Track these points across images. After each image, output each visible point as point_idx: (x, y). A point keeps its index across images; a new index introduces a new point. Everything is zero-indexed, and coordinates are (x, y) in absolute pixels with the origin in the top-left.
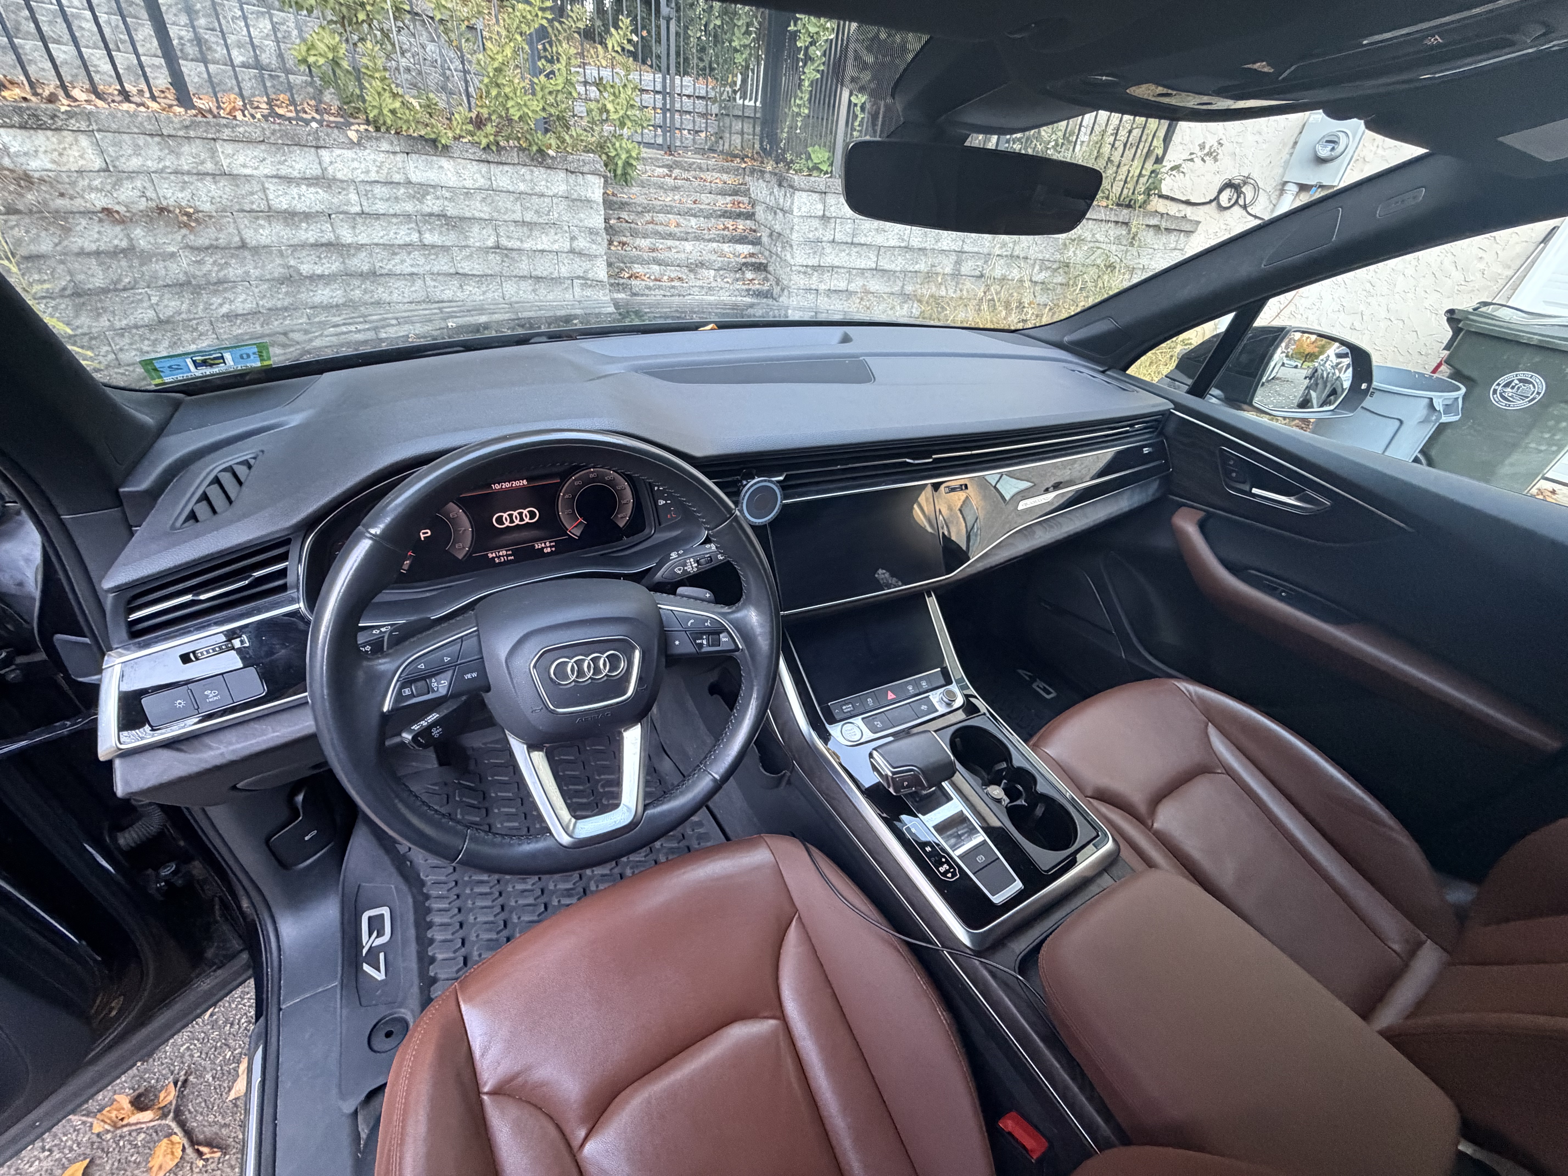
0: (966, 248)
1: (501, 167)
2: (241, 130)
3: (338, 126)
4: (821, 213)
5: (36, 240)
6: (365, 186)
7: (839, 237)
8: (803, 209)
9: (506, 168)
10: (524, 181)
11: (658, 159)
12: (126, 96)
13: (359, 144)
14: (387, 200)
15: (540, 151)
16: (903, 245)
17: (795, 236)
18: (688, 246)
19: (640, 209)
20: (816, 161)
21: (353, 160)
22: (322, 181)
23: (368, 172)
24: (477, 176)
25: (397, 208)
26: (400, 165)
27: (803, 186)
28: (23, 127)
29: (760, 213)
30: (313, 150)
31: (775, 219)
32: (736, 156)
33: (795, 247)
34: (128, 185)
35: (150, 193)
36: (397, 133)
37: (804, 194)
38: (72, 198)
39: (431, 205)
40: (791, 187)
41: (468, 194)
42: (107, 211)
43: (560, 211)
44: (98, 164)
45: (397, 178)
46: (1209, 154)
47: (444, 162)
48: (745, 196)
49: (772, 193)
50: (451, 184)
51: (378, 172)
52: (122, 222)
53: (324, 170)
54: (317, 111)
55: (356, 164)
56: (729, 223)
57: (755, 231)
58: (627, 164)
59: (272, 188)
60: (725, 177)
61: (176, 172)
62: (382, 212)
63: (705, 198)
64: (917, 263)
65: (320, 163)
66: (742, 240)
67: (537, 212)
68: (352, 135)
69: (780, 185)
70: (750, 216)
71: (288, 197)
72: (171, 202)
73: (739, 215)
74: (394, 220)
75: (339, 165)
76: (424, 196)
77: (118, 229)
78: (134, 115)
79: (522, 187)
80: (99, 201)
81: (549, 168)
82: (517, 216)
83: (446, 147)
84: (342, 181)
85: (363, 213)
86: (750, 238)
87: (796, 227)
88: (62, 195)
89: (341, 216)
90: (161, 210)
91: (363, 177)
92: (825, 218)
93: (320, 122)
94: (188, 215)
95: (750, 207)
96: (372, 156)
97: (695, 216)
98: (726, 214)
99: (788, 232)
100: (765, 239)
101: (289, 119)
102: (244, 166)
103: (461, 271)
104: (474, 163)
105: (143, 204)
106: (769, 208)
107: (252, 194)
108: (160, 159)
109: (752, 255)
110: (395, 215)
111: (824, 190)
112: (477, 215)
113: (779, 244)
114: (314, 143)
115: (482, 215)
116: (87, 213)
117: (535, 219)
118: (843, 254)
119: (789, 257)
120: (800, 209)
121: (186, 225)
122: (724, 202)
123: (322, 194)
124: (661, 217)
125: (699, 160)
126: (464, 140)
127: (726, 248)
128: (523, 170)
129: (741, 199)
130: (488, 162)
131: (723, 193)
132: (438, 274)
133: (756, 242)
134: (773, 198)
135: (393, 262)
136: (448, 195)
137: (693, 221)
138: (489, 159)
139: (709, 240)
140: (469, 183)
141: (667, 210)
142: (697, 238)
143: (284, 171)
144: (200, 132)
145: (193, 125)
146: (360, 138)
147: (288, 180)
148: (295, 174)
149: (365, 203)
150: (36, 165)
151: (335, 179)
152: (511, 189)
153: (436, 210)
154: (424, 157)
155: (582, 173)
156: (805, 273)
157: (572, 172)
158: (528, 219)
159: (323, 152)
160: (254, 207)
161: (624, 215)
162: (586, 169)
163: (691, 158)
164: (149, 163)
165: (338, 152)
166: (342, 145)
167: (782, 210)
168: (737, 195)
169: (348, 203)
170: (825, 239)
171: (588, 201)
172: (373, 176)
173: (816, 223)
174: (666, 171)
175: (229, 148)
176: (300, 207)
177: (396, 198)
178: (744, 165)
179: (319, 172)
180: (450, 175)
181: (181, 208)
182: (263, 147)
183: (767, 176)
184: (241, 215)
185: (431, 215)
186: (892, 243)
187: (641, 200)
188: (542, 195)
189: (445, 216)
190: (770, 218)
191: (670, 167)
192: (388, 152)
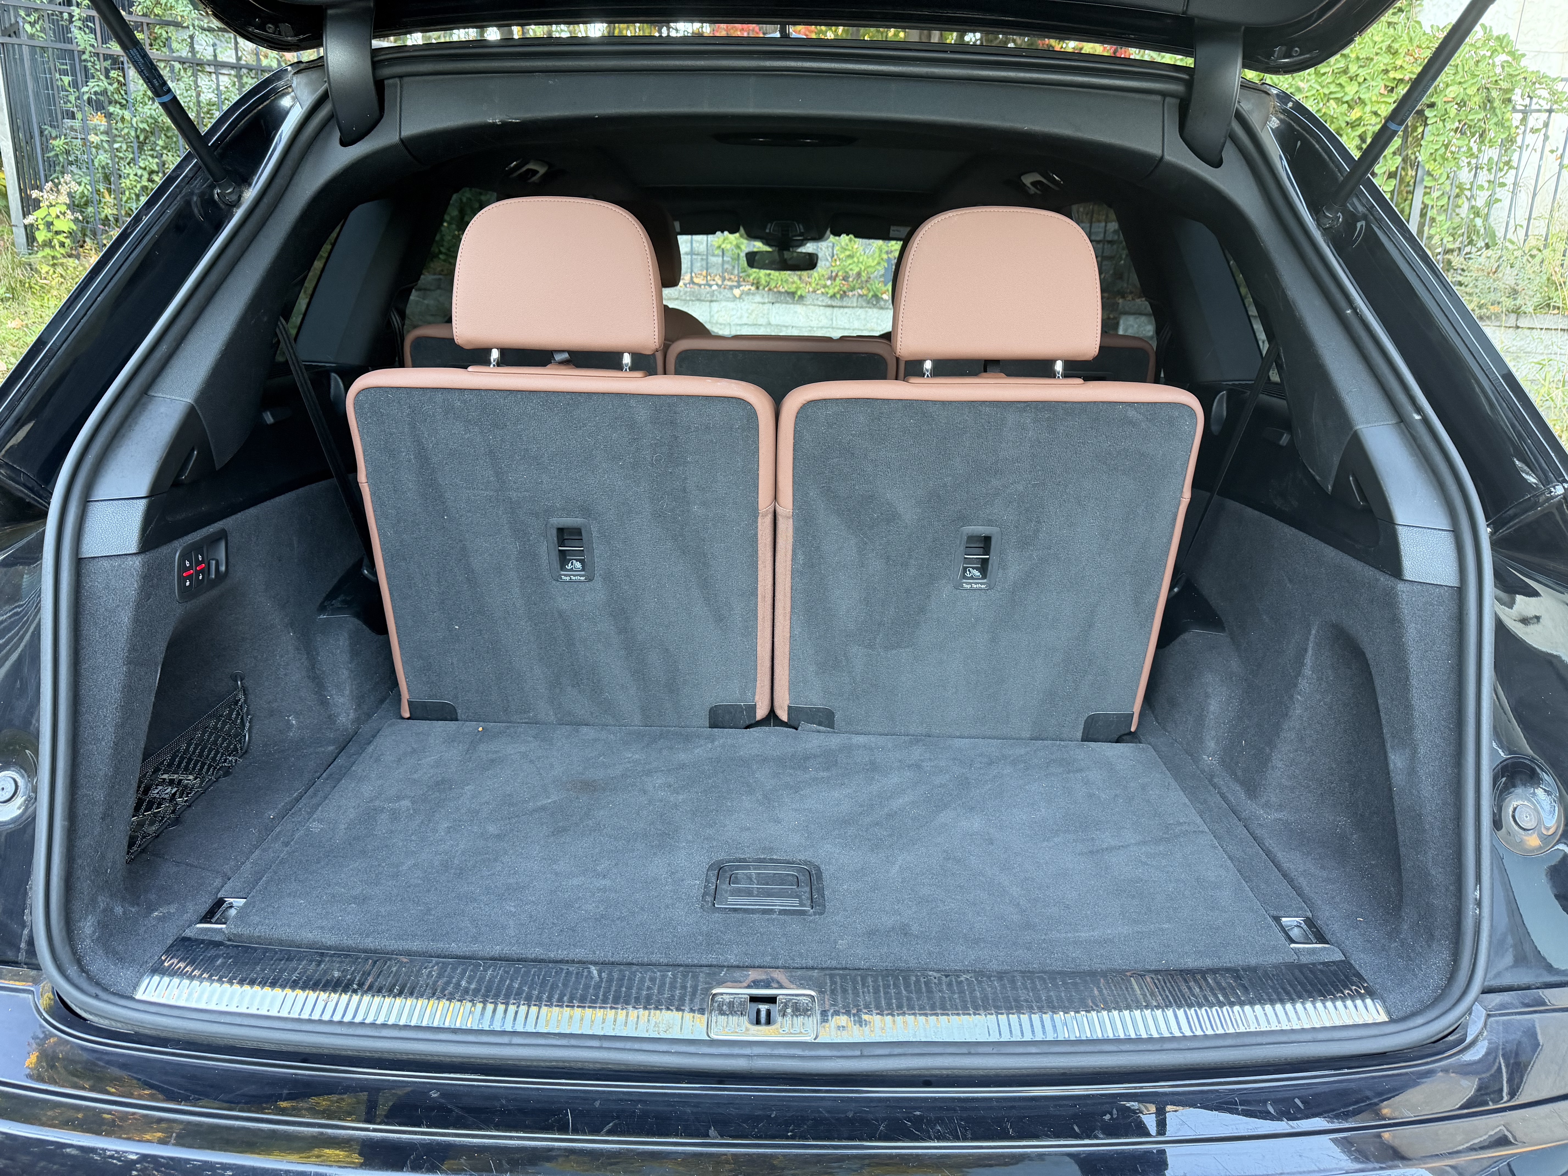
1: (842, 310)
3: (731, 288)
9: (846, 310)
13: (740, 298)
15: (875, 296)
21: (733, 309)
23: (741, 317)
24: (824, 317)
26: (765, 312)
30: (708, 303)
47: (799, 308)
50: (801, 325)
53: (711, 316)
54: (722, 280)
65: (710, 312)
68: (736, 292)
75: (722, 313)
79: (857, 324)
81: (882, 308)
83: (801, 297)
91: (737, 321)
93: (719, 286)
101: (700, 286)
104: (821, 308)
114: (709, 299)
126: (818, 292)
128: (859, 311)
130: (833, 307)
138: (834, 304)
146: (741, 294)
151: (717, 323)
154: (784, 305)
159: (714, 304)
165: (724, 304)
166: (728, 300)
172: (744, 320)
192: (760, 302)
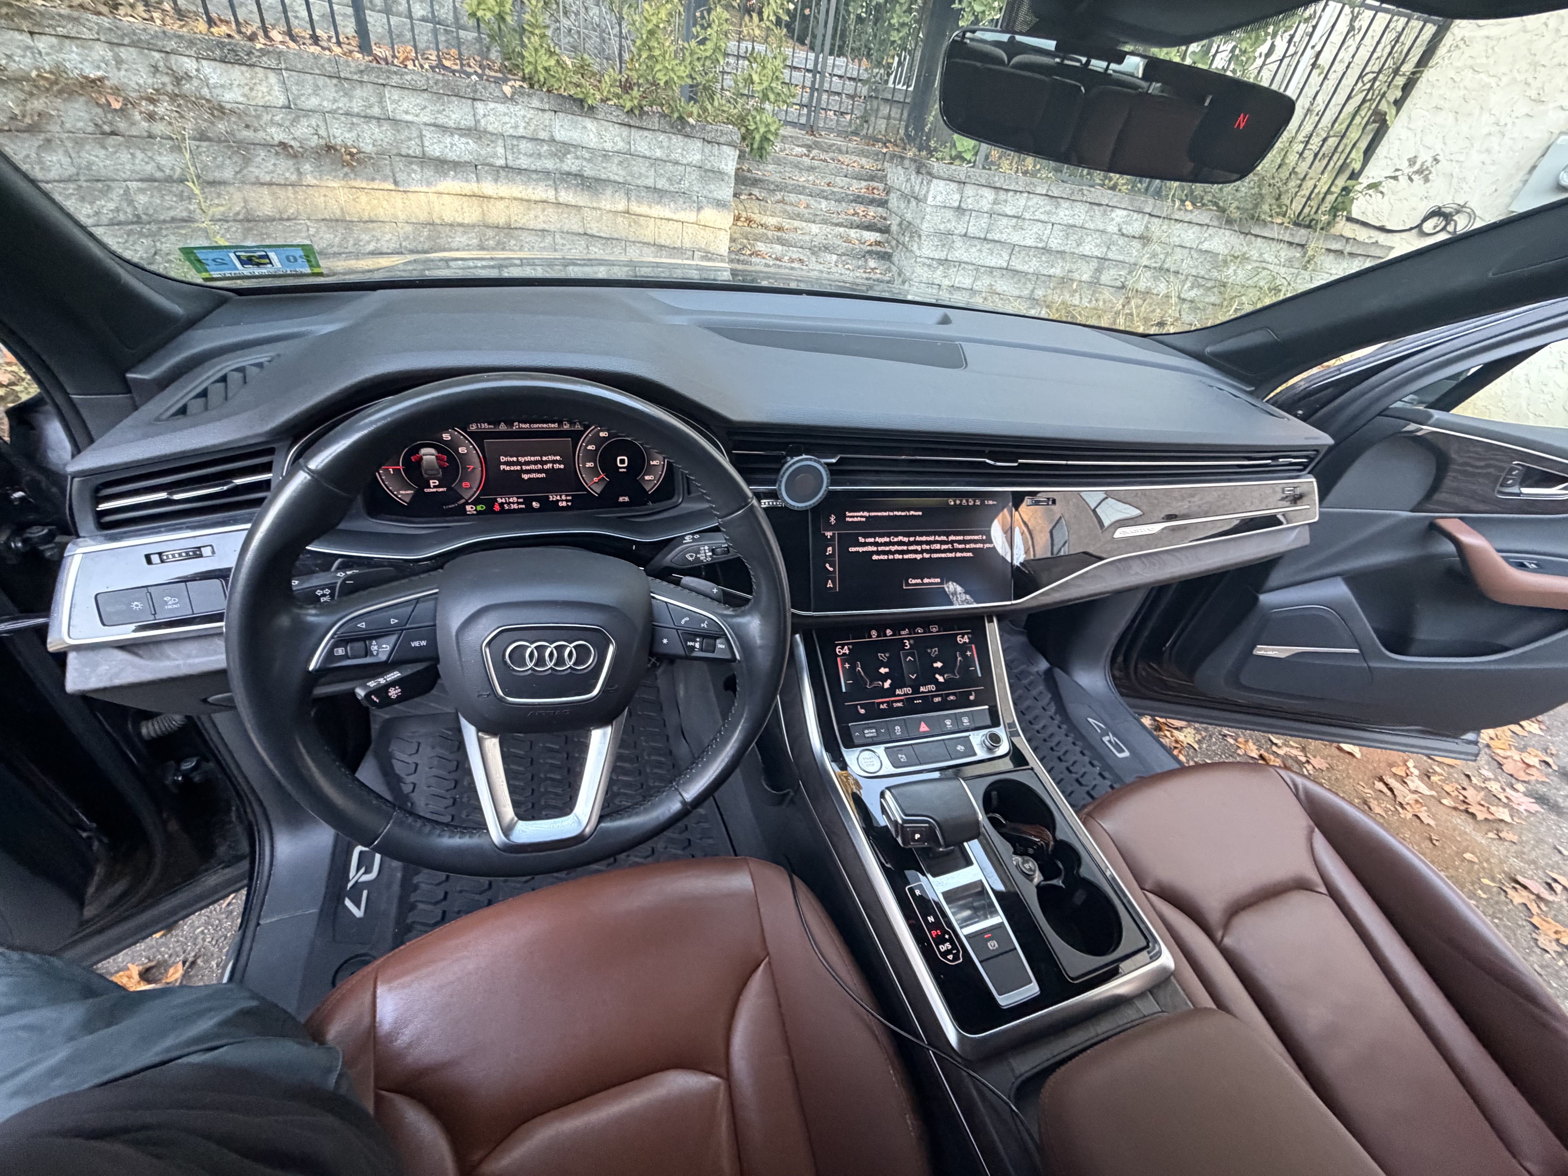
0: (1110, 255)
1: (641, 132)
2: (408, 77)
3: (497, 81)
4: (956, 204)
5: (220, 167)
6: (512, 140)
7: (972, 231)
8: (939, 198)
9: (646, 133)
10: (661, 147)
11: (798, 138)
12: (315, 39)
13: (512, 99)
14: (531, 155)
15: (681, 118)
16: (1040, 245)
17: (925, 226)
18: (815, 228)
19: (772, 187)
20: (959, 149)
21: (505, 114)
22: (474, 132)
23: (516, 127)
24: (618, 139)
25: (538, 165)
26: (547, 123)
27: (942, 174)
28: (223, 61)
29: (894, 201)
30: (470, 101)
31: (907, 207)
32: (878, 141)
33: (923, 238)
34: (304, 122)
35: (322, 132)
36: (549, 91)
37: (942, 183)
38: (255, 131)
39: (571, 164)
40: (929, 174)
41: (606, 156)
42: (283, 145)
43: (691, 181)
44: (282, 101)
45: (543, 135)
46: (1419, 172)
47: (589, 123)
48: (881, 182)
49: (908, 180)
50: (592, 145)
51: (525, 128)
52: (295, 156)
53: (477, 122)
54: (480, 67)
55: (507, 119)
56: (860, 209)
57: (885, 219)
58: (765, 139)
59: (428, 135)
60: (864, 161)
61: (347, 114)
62: (525, 167)
63: (840, 181)
64: (1052, 266)
65: (474, 115)
66: (870, 227)
67: (669, 179)
68: (507, 89)
69: (918, 172)
70: (883, 203)
71: (441, 145)
72: (339, 141)
73: (872, 202)
74: (534, 176)
75: (491, 119)
76: (565, 155)
77: (290, 163)
78: (316, 57)
79: (659, 153)
80: (278, 135)
81: (687, 136)
82: (650, 182)
83: (592, 108)
84: (492, 134)
85: (507, 167)
86: (879, 225)
87: (928, 217)
88: (247, 126)
89: (487, 168)
90: (329, 148)
91: (511, 132)
92: (959, 210)
93: (480, 76)
94: (351, 154)
95: (883, 194)
96: (522, 112)
97: (826, 198)
98: (858, 200)
99: (919, 221)
100: (894, 228)
101: (453, 72)
102: (407, 113)
103: (589, 232)
104: (616, 126)
105: (314, 141)
106: (904, 196)
107: (410, 139)
108: (335, 101)
109: (878, 243)
110: (536, 171)
111: (963, 179)
112: (612, 177)
113: (907, 234)
114: (471, 95)
115: (617, 178)
116: (266, 145)
117: (667, 186)
118: (974, 250)
119: (915, 248)
120: (935, 197)
121: (349, 164)
122: (858, 187)
123: (472, 145)
124: (792, 198)
125: (840, 142)
126: (610, 103)
127: (853, 233)
128: (662, 137)
129: (876, 184)
130: (630, 126)
131: (859, 178)
132: (568, 233)
133: (885, 230)
134: (909, 185)
135: (527, 217)
136: (587, 156)
137: (824, 204)
138: (632, 123)
139: (837, 225)
140: (608, 146)
141: (800, 190)
142: (825, 222)
143: (441, 120)
144: (373, 78)
145: (367, 70)
146: (513, 94)
147: (443, 129)
148: (451, 124)
149: (510, 157)
150: (230, 97)
151: (485, 132)
152: (648, 154)
153: (574, 169)
154: (570, 116)
155: (718, 144)
156: (929, 266)
157: (709, 142)
158: (659, 186)
159: (478, 105)
160: (411, 152)
161: (756, 192)
162: (722, 140)
163: (833, 139)
164: (325, 103)
165: (492, 105)
166: (496, 100)
167: (916, 198)
168: (872, 180)
169: (495, 155)
170: (956, 232)
171: (720, 172)
172: (521, 131)
173: (949, 214)
174: (805, 150)
175: (396, 94)
176: (451, 156)
177: (539, 155)
178: (884, 150)
179: (472, 124)
180: (592, 136)
181: (346, 147)
182: (425, 95)
183: (907, 163)
184: (398, 159)
185: (569, 174)
186: (1029, 242)
187: (776, 178)
188: (677, 163)
189: (582, 176)
190: (903, 206)
191: (809, 148)
192: (538, 109)
